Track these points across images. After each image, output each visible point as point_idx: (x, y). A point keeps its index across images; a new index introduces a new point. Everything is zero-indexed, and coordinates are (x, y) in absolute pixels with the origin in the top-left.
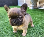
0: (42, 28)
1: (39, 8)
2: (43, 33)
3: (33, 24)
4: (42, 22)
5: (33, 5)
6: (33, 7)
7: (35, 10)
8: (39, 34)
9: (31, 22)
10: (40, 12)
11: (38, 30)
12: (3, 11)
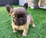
0: (43, 28)
1: (41, 8)
2: (44, 34)
3: (34, 24)
4: (43, 22)
5: (34, 4)
6: (34, 7)
7: (36, 9)
8: (40, 34)
9: (32, 22)
10: (41, 12)
11: (39, 30)
12: (4, 11)
